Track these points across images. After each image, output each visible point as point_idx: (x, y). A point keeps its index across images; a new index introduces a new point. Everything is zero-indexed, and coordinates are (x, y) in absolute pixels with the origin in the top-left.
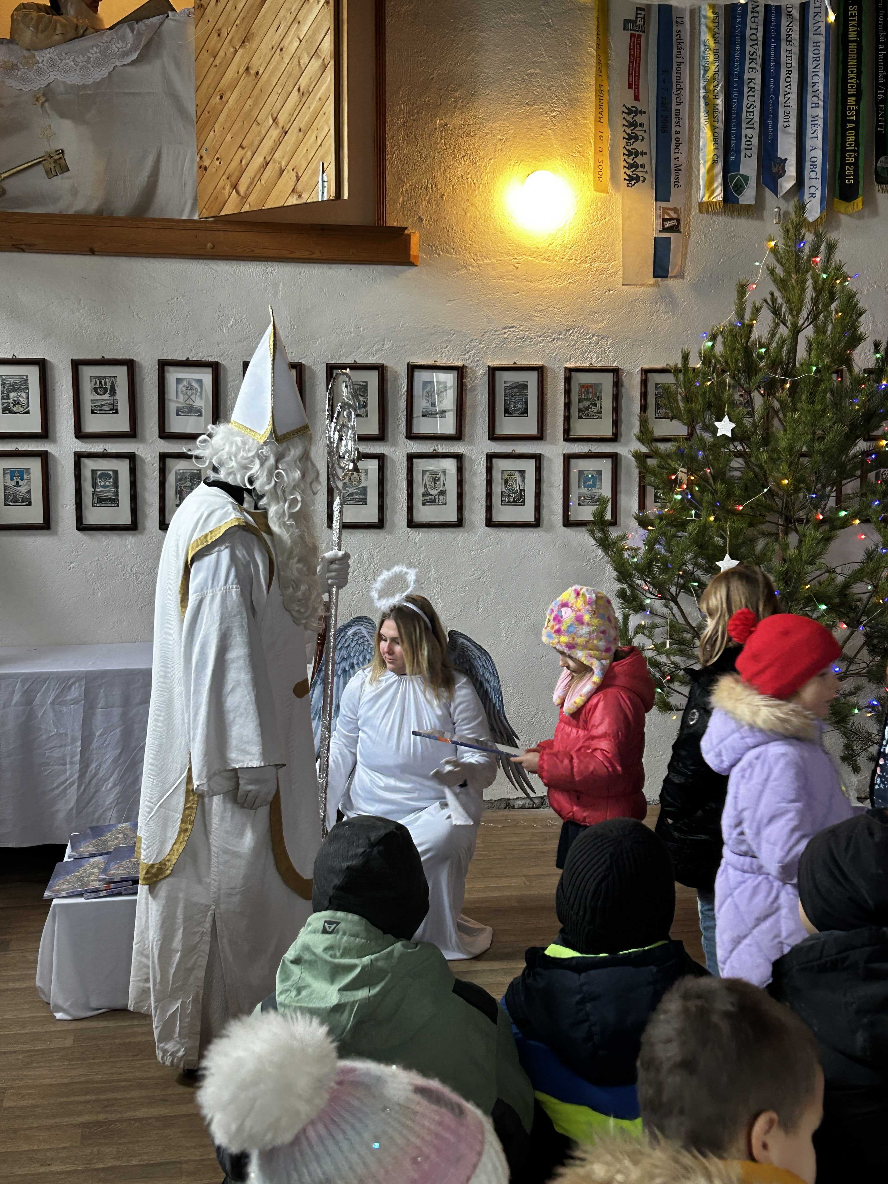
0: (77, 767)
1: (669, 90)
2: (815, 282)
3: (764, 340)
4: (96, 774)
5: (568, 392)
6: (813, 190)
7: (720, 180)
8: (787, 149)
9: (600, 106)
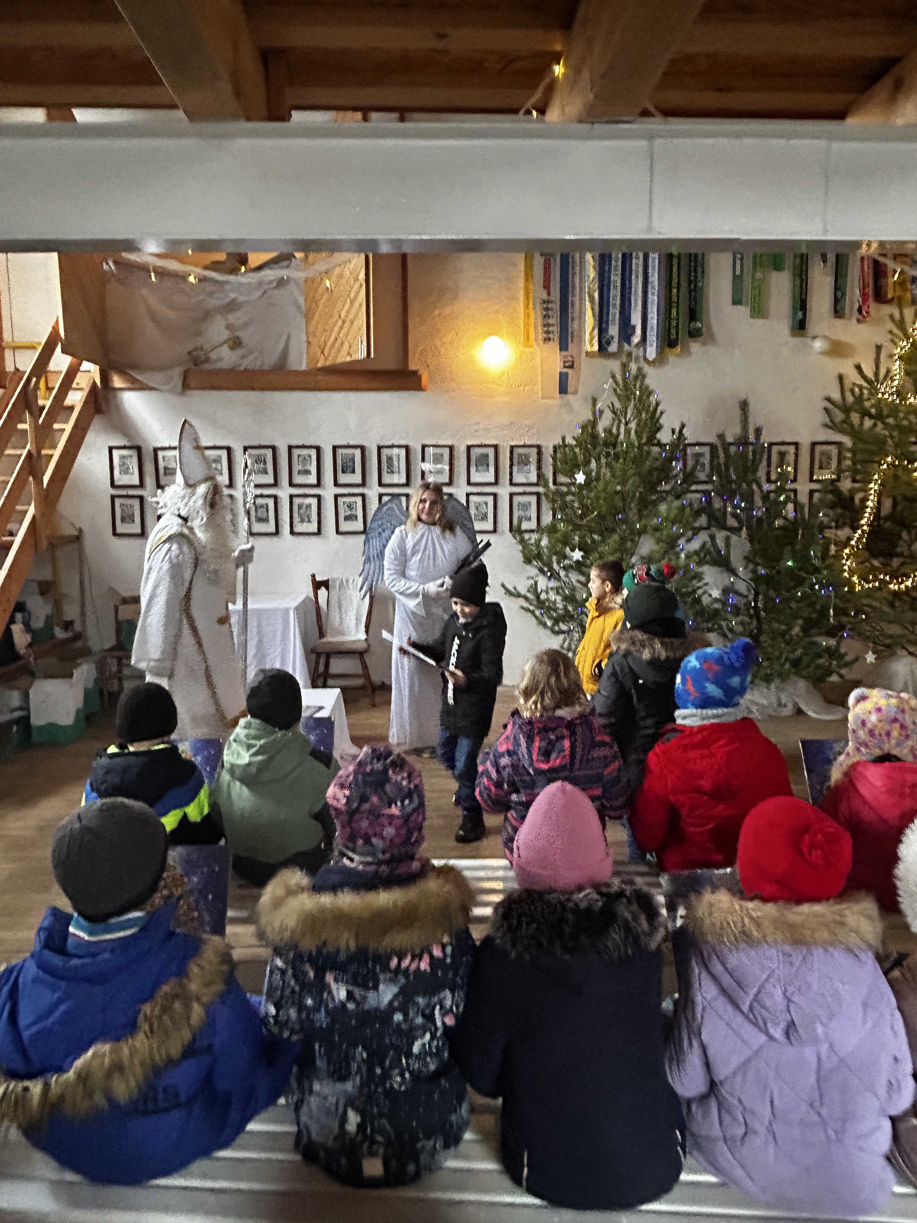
1: (567, 289)
2: (635, 396)
3: (607, 429)
6: (652, 342)
7: (596, 339)
8: (636, 319)
9: (528, 299)
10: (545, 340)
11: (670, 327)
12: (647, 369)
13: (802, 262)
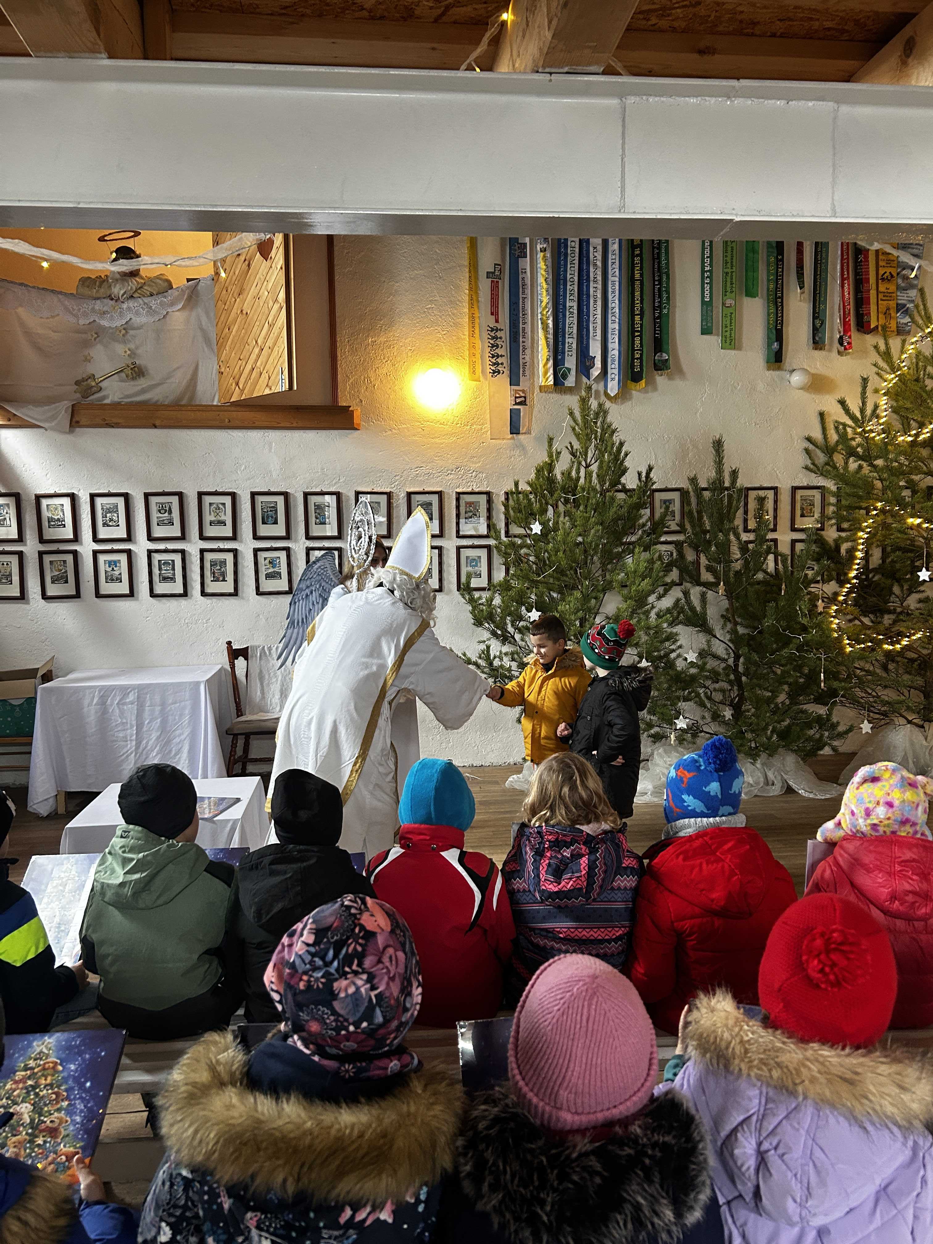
0: (134, 743)
1: (517, 315)
2: (596, 435)
4: (146, 747)
5: (458, 507)
6: (613, 376)
7: (551, 371)
8: (595, 350)
9: (473, 327)
10: (494, 372)
11: (633, 359)
12: (608, 404)
13: (777, 288)
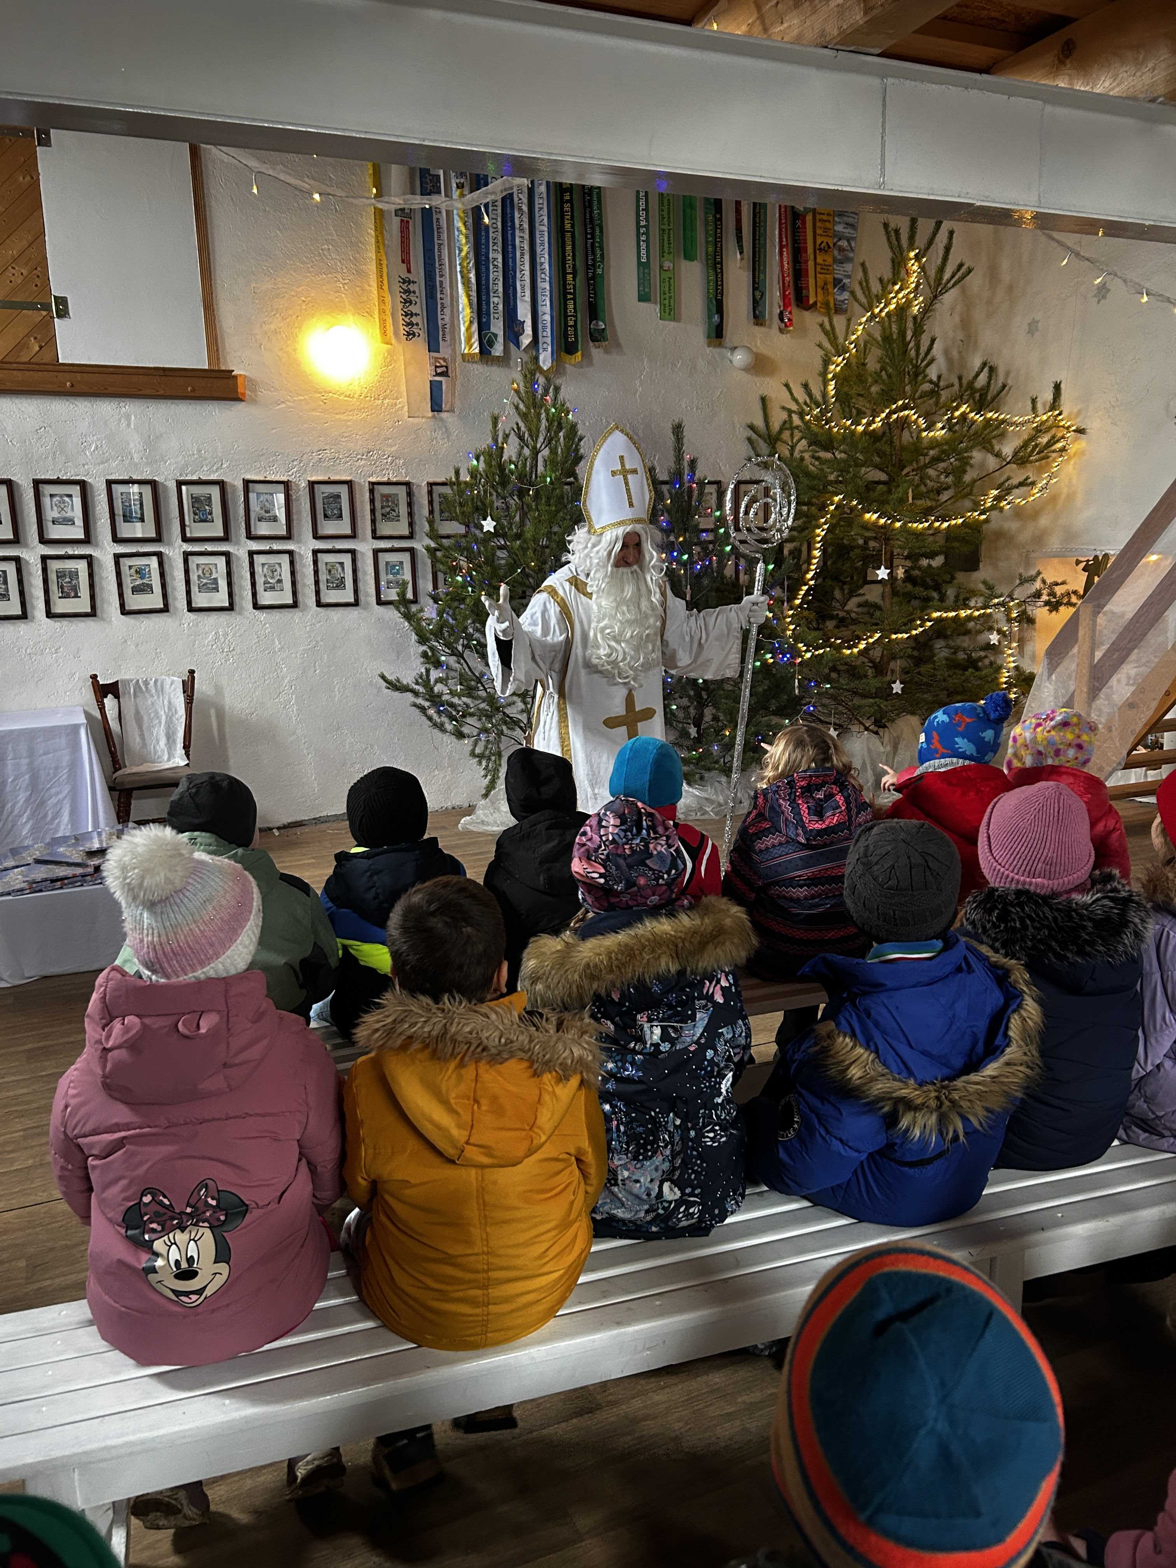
1: (433, 265)
2: (547, 414)
3: (514, 459)
5: (372, 501)
6: (545, 345)
7: (476, 336)
8: (524, 312)
9: (381, 276)
10: (408, 334)
11: (566, 326)
13: (716, 251)
